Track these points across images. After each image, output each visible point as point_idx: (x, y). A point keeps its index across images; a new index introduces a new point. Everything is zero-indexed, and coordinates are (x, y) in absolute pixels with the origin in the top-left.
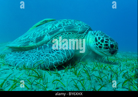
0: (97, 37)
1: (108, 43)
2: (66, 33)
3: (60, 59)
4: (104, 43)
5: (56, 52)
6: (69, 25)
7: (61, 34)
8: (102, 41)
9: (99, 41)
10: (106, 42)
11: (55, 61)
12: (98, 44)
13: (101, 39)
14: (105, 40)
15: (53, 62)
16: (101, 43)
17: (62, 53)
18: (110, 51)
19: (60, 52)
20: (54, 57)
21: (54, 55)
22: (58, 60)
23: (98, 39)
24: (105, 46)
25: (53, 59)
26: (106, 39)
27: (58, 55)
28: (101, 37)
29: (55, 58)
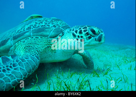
0: (74, 32)
1: (87, 31)
2: (33, 38)
3: (19, 76)
4: (84, 33)
5: (14, 68)
6: (40, 27)
7: (26, 39)
8: (81, 32)
9: (78, 34)
10: (85, 31)
11: (13, 81)
12: (78, 38)
13: (78, 31)
14: (83, 30)
15: (11, 83)
16: (80, 35)
17: (21, 68)
18: (96, 39)
19: (17, 68)
20: (10, 76)
21: (10, 73)
22: (16, 78)
23: (75, 33)
24: (86, 36)
25: (9, 79)
26: (83, 28)
27: (15, 72)
28: (77, 30)
29: (13, 76)
